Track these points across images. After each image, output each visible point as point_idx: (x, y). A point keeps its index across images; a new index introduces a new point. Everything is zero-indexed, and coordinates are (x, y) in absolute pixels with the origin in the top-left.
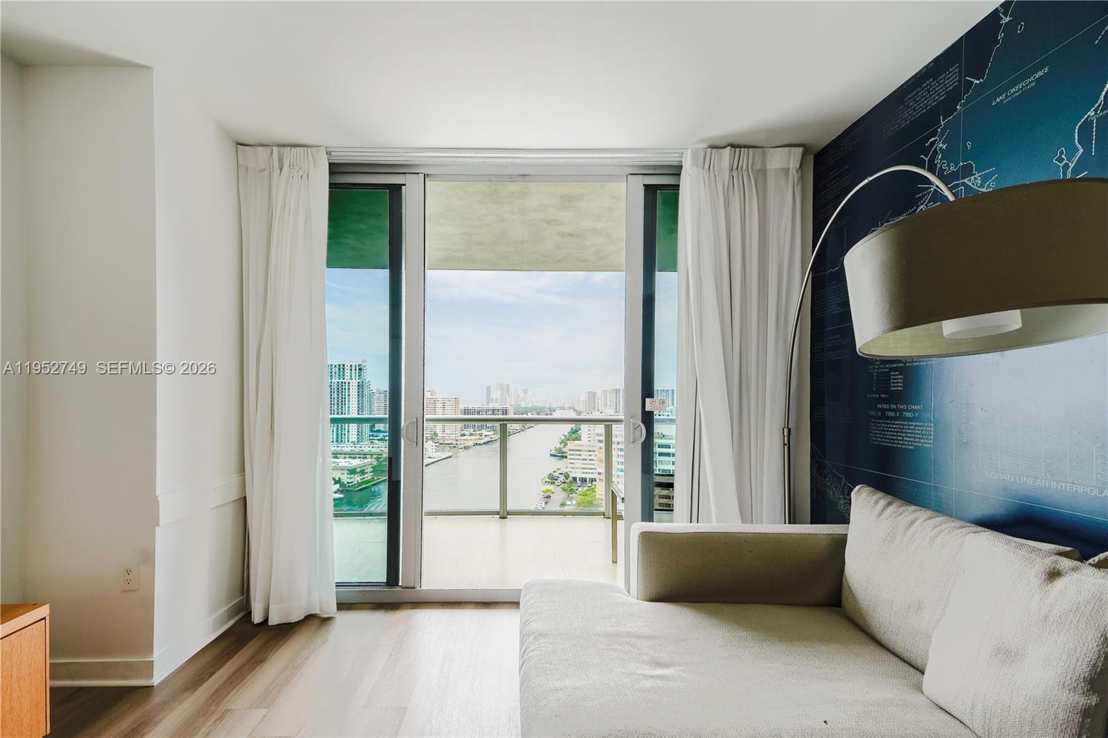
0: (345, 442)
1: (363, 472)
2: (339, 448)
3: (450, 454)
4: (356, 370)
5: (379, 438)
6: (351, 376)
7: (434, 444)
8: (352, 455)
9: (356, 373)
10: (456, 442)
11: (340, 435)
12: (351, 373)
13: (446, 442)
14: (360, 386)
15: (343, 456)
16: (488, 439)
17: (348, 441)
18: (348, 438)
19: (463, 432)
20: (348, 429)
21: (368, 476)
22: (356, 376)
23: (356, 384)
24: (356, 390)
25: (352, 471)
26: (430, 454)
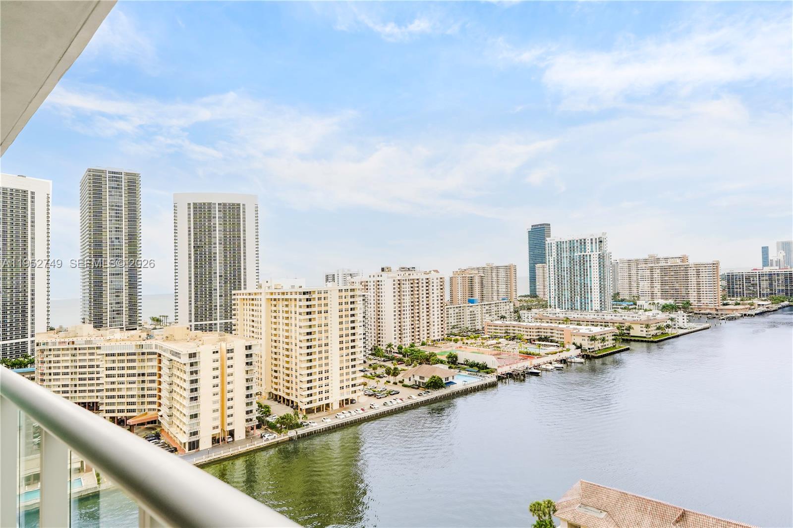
0: (588, 310)
1: (603, 340)
2: (582, 316)
3: (707, 325)
4: (596, 242)
5: (622, 307)
6: (592, 249)
7: (685, 314)
8: (594, 323)
9: (596, 246)
10: (716, 312)
11: (583, 303)
12: (592, 246)
13: (702, 312)
14: (601, 257)
15: (585, 323)
16: (762, 309)
17: (592, 309)
18: (591, 306)
19: (725, 302)
20: (591, 298)
21: (610, 343)
22: (596, 248)
23: (597, 256)
24: (597, 262)
25: (593, 339)
26: (681, 325)
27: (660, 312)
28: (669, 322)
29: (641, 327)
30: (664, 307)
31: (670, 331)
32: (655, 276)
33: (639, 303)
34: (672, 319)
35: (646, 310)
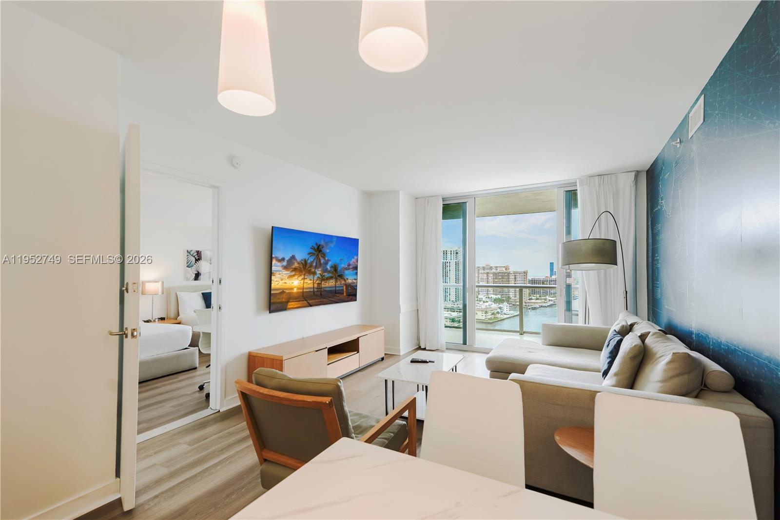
4: (454, 254)
6: (451, 258)
7: (508, 305)
8: (452, 310)
9: (454, 256)
12: (451, 256)
14: (457, 265)
16: (551, 303)
17: (450, 300)
18: (450, 298)
19: (530, 298)
20: (450, 292)
23: (454, 263)
24: (454, 267)
26: (505, 311)
27: (493, 303)
28: (499, 310)
29: (482, 313)
30: (495, 300)
31: (499, 316)
32: (490, 278)
33: (480, 296)
34: (500, 308)
35: (484, 302)
